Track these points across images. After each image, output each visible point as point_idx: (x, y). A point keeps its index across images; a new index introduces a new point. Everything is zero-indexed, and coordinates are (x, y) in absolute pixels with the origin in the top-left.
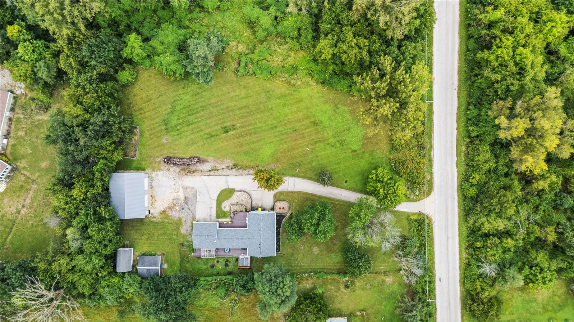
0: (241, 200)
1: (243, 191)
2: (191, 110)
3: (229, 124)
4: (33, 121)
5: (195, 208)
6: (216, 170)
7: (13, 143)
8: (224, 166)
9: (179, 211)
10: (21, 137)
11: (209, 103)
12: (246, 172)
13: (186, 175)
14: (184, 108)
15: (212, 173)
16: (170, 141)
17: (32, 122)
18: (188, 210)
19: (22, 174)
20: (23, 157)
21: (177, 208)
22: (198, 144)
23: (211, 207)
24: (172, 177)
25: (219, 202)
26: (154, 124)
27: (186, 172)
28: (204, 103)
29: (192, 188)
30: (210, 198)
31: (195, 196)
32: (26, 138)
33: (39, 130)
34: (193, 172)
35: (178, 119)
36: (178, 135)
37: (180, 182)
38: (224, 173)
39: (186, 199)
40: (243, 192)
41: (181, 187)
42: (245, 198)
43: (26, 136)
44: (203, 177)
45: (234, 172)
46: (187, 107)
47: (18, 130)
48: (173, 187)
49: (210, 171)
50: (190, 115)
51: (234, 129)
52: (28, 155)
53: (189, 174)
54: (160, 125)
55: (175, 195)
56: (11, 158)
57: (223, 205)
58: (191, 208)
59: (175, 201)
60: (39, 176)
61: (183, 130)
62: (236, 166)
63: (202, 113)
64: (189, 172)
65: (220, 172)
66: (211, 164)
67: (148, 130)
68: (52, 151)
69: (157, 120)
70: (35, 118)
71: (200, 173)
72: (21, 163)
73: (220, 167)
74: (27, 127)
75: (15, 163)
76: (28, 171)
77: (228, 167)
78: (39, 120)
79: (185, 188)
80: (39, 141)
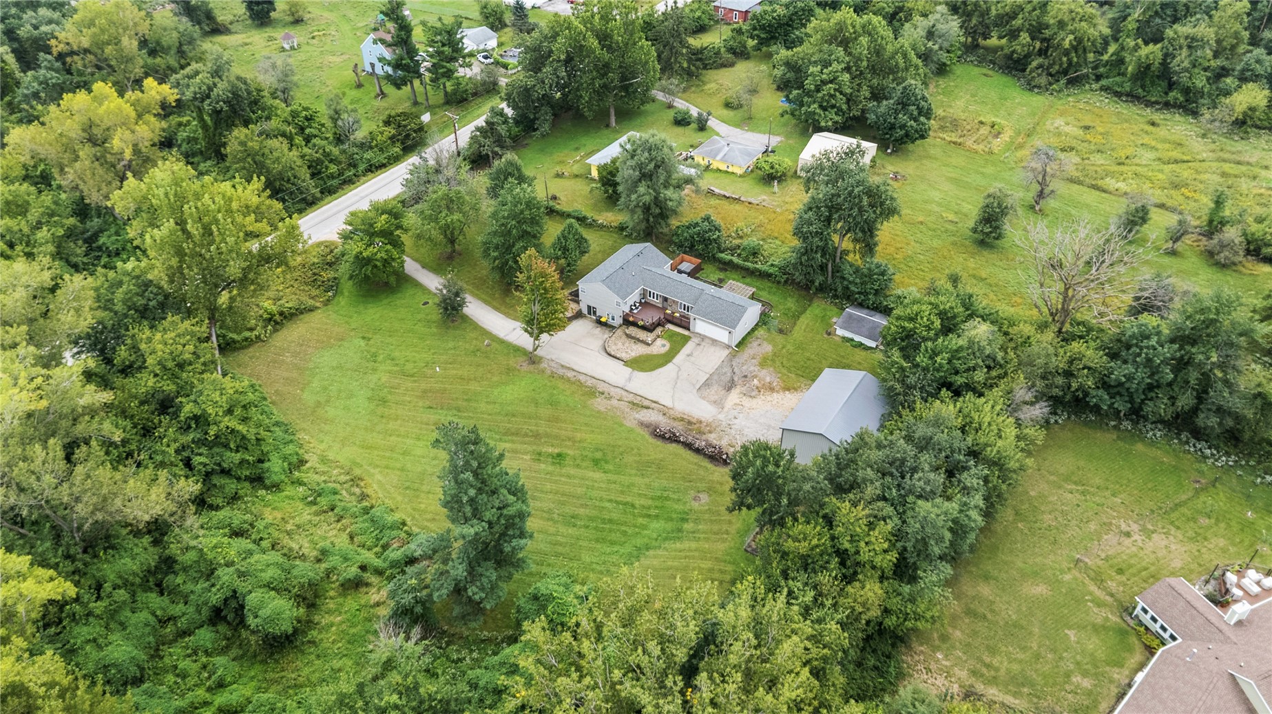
0: (627, 345)
1: (610, 355)
2: (603, 530)
3: (543, 466)
4: (1035, 700)
5: (720, 367)
6: (634, 404)
7: (1116, 670)
8: (614, 402)
9: (756, 377)
10: (1085, 674)
11: (550, 523)
12: (582, 378)
13: (701, 422)
14: (613, 543)
15: (646, 403)
16: (692, 493)
17: (1038, 697)
18: (736, 370)
19: (1112, 595)
20: (1096, 629)
21: (756, 381)
22: (637, 458)
23: (688, 355)
24: (733, 432)
25: (667, 358)
26: (707, 539)
27: (698, 425)
28: (562, 529)
29: (704, 398)
30: (680, 370)
31: (707, 384)
32: (1072, 667)
33: (1023, 670)
34: (682, 420)
35: (644, 527)
36: (667, 498)
37: (721, 417)
38: (624, 393)
39: (729, 389)
40: (613, 353)
41: (725, 410)
42: (615, 344)
43: (1071, 671)
44: (668, 403)
45: (601, 387)
46: (604, 540)
47: (1089, 693)
48: (741, 415)
49: (647, 408)
50: (611, 521)
51: (540, 454)
52: (1081, 627)
53: (694, 421)
54: (694, 532)
55: (747, 402)
56: (1133, 640)
57: (664, 350)
58: (727, 370)
59: (753, 394)
60: (1062, 572)
61: (650, 502)
62: (592, 392)
63: (582, 511)
64: (690, 423)
65: (631, 398)
66: (637, 416)
67: (727, 533)
68: (1004, 607)
69: (694, 545)
70: (1026, 705)
71: (671, 412)
72: (1107, 619)
73: (623, 405)
74: (1061, 690)
75: (1125, 626)
76: (1091, 594)
77: (610, 398)
78: (1016, 695)
79: (719, 404)
80: (1035, 646)
